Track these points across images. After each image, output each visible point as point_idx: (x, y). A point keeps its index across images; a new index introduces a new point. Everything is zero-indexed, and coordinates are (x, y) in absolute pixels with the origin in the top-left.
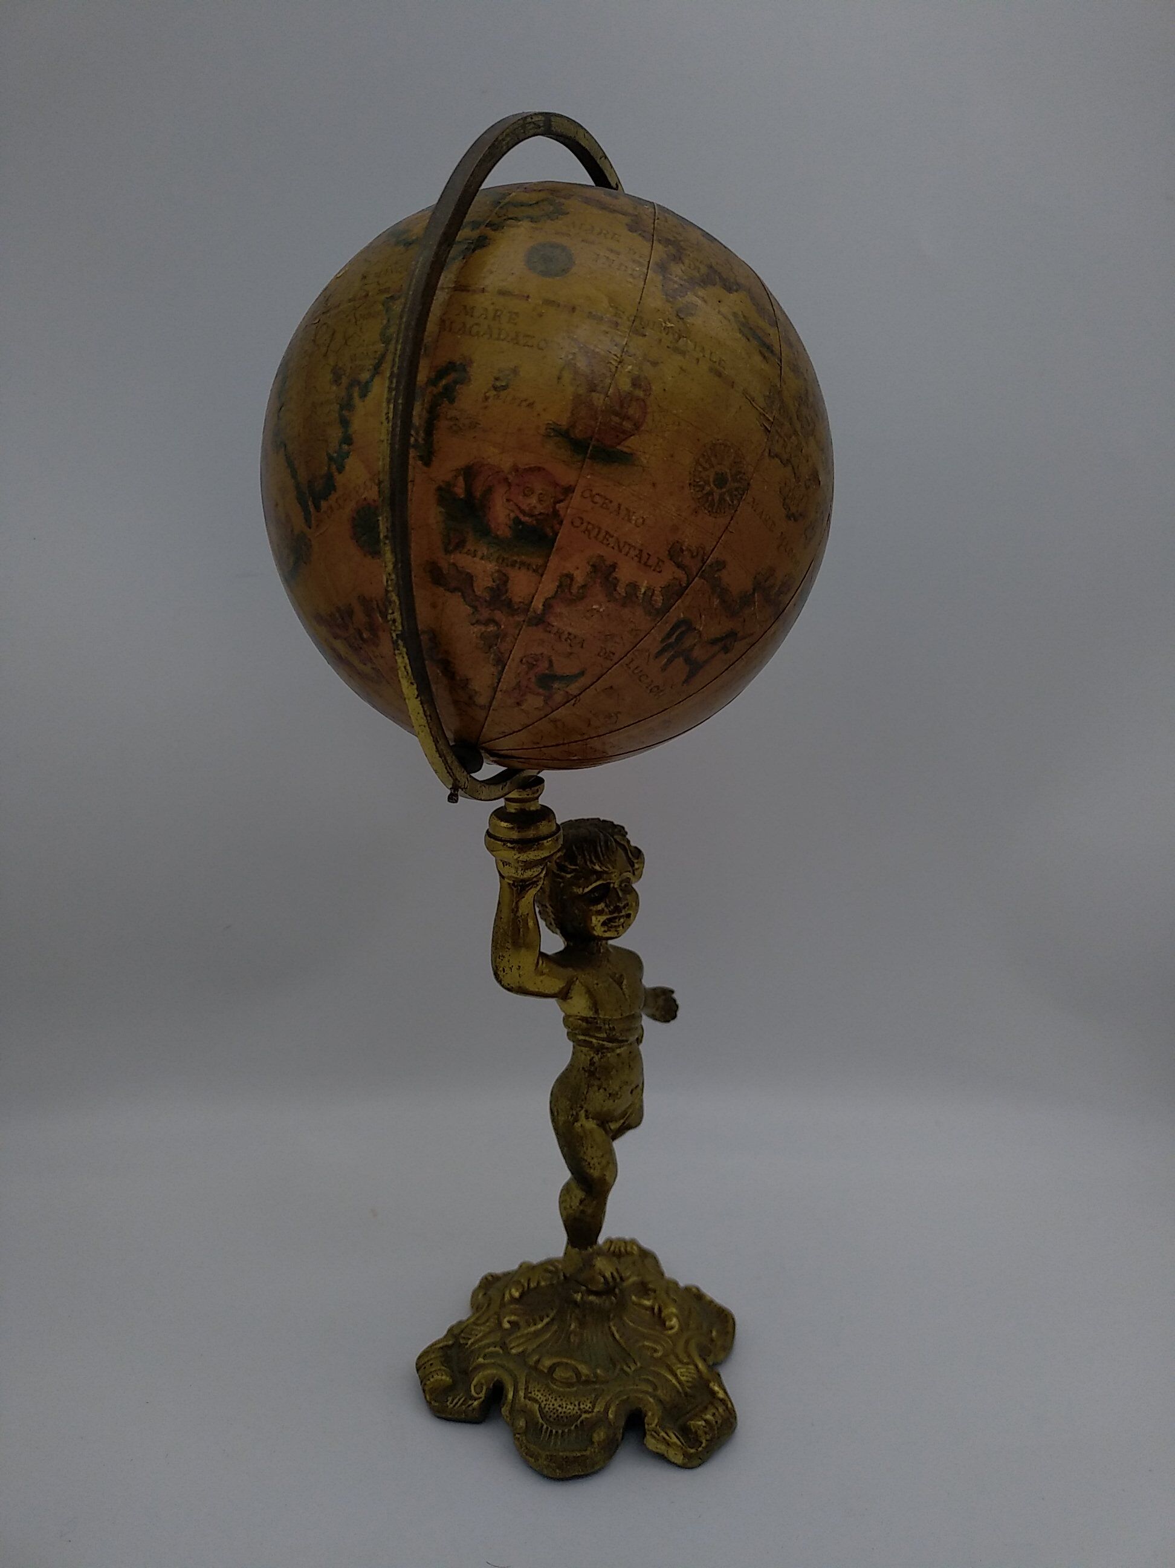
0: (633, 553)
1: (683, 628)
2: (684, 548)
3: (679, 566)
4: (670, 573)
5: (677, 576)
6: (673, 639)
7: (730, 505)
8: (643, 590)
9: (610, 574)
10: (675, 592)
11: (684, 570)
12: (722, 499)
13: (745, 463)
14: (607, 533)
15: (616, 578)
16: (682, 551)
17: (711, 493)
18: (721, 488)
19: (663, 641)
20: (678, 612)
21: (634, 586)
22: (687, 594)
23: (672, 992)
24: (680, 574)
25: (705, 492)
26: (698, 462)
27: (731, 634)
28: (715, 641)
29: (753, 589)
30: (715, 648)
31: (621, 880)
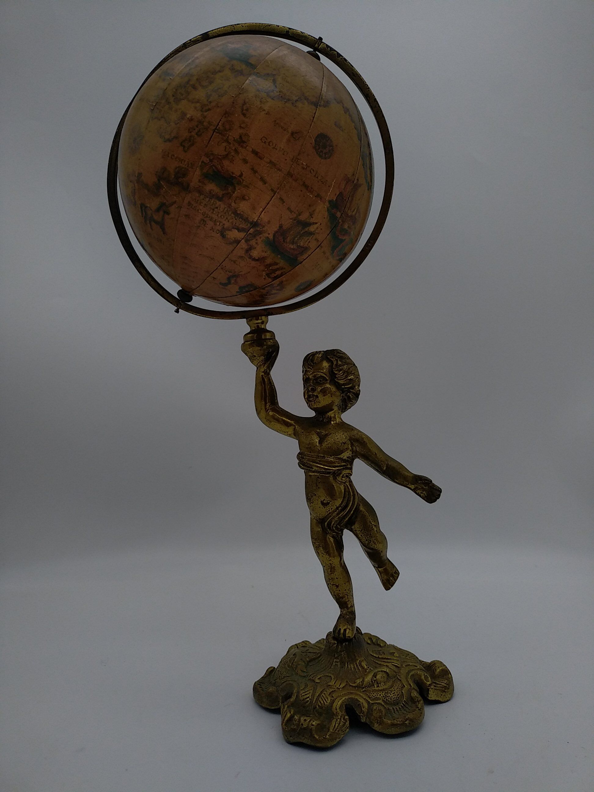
1: (143, 208)
19: (142, 216)
20: (138, 201)
22: (137, 192)
27: (162, 205)
28: (158, 210)
29: (159, 180)
30: (161, 213)
31: (315, 375)
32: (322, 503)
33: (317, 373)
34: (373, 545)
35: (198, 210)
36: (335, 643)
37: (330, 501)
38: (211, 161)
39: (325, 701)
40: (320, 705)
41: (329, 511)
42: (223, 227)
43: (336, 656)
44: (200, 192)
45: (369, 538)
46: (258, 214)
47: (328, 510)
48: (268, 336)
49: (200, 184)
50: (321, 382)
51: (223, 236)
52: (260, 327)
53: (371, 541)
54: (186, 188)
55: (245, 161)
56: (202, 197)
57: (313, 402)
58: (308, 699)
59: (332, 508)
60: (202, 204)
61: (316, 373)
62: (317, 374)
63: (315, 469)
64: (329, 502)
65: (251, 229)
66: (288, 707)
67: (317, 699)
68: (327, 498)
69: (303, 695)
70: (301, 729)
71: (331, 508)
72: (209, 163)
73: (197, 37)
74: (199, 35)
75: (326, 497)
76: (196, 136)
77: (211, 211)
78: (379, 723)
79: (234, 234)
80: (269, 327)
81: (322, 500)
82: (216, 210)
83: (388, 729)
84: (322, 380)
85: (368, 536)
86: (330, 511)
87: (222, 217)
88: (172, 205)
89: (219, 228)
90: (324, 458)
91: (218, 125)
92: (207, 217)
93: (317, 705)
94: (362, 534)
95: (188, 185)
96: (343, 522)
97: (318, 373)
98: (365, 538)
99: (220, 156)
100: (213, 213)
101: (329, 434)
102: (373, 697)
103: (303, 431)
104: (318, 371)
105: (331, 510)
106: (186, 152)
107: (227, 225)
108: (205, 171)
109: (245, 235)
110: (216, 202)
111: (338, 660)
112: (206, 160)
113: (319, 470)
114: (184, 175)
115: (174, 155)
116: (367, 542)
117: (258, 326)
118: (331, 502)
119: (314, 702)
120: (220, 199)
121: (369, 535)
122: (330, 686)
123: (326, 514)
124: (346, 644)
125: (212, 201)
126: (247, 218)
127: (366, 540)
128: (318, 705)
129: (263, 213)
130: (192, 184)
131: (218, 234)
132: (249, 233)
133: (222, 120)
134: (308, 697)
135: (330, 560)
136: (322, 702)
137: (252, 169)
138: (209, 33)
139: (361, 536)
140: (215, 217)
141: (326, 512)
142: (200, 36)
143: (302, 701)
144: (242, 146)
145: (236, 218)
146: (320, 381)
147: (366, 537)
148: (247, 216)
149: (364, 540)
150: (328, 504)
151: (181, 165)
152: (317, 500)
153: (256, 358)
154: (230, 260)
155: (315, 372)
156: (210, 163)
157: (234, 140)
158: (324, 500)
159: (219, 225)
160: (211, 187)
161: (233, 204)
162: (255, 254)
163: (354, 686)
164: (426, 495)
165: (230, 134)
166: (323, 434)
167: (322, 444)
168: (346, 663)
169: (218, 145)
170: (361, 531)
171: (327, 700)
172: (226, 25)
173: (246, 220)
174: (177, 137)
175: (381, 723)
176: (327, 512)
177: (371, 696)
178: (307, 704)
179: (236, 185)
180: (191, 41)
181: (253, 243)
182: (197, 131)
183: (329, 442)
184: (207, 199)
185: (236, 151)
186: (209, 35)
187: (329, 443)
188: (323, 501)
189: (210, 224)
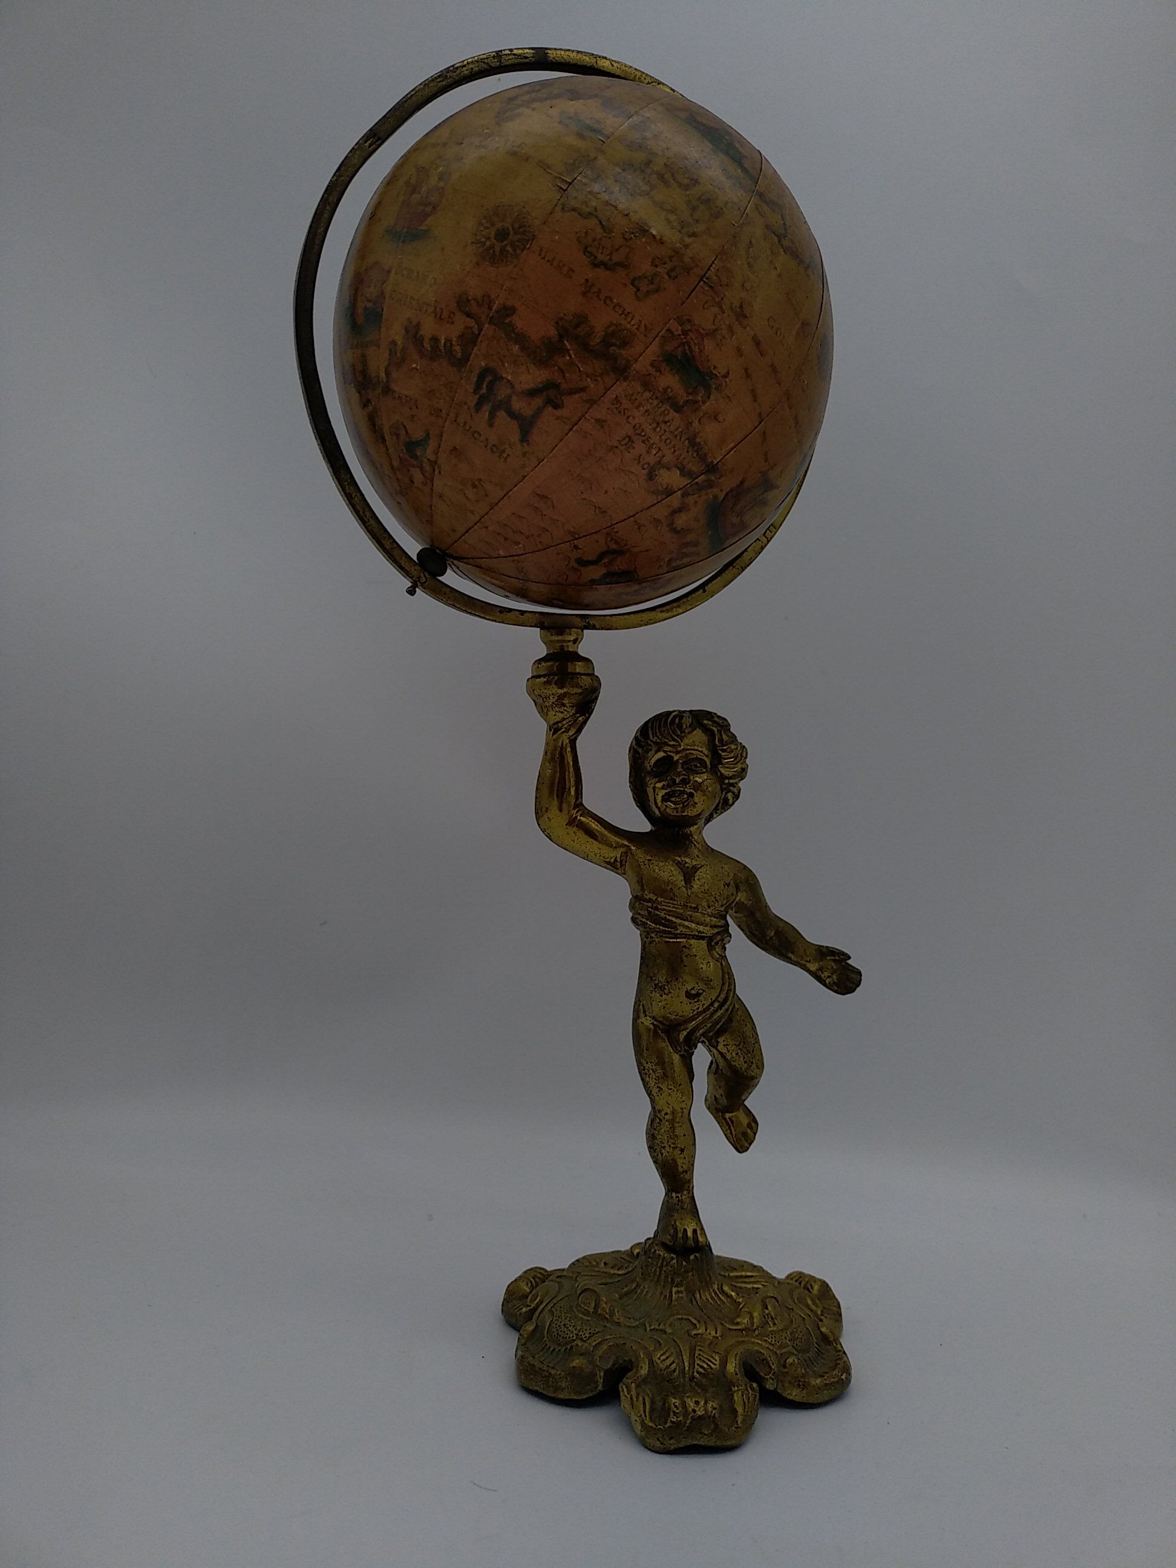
0: (431, 310)
1: (489, 378)
2: (470, 298)
3: (468, 315)
4: (461, 323)
5: (468, 325)
6: (484, 391)
7: (512, 254)
8: (443, 342)
9: (417, 333)
10: (469, 340)
11: (473, 318)
12: (503, 250)
13: (529, 218)
14: (411, 297)
15: (421, 336)
16: (468, 301)
17: (492, 247)
18: (502, 242)
19: (475, 392)
20: (478, 362)
21: (435, 339)
22: (481, 342)
23: (849, 958)
24: (471, 322)
25: (485, 247)
26: (480, 224)
27: (551, 385)
28: (532, 393)
29: (561, 336)
30: (538, 401)
31: (686, 754)
32: (688, 995)
33: (692, 752)
34: (755, 1071)
35: (629, 417)
36: (672, 1259)
37: (704, 991)
38: (685, 333)
39: (709, 1363)
40: (701, 1370)
41: (698, 1009)
42: (660, 461)
43: (677, 1280)
44: (646, 385)
45: (751, 1058)
46: (724, 452)
47: (695, 1008)
48: (579, 667)
49: (652, 370)
50: (697, 769)
51: (651, 476)
52: (566, 649)
53: (752, 1063)
54: (621, 371)
55: (739, 352)
56: (647, 394)
57: (681, 805)
58: (674, 1366)
59: (704, 1004)
60: (641, 408)
61: (688, 752)
62: (690, 753)
63: (682, 931)
64: (701, 991)
65: (703, 476)
66: (638, 1386)
67: (692, 1364)
68: (699, 984)
69: (664, 1360)
70: (694, 1420)
71: (702, 1003)
72: (680, 335)
73: (526, 51)
74: (529, 48)
75: (697, 983)
76: (666, 277)
77: (654, 425)
78: (802, 1387)
79: (672, 478)
80: (583, 650)
81: (689, 988)
82: (663, 426)
83: (817, 1394)
84: (699, 765)
85: (749, 1055)
86: (700, 1010)
87: (668, 441)
88: (575, 393)
89: (652, 459)
90: (696, 910)
91: (709, 269)
92: (640, 434)
93: (695, 1374)
94: (739, 1051)
95: (627, 367)
96: (714, 1029)
97: (694, 752)
98: (744, 1058)
99: (703, 329)
100: (654, 429)
101: (700, 866)
102: (776, 1342)
103: (649, 858)
104: (692, 747)
105: (701, 1006)
106: (638, 299)
107: (669, 457)
108: (669, 348)
109: (688, 484)
110: (668, 411)
111: (682, 1289)
112: (677, 329)
113: (687, 933)
114: (625, 344)
115: (611, 299)
116: (746, 1065)
117: (562, 647)
118: (704, 993)
119: (687, 1369)
120: (678, 409)
121: (751, 1052)
122: (699, 1336)
123: (691, 1015)
124: (695, 1256)
125: (663, 409)
126: (706, 455)
127: (745, 1062)
128: (698, 1372)
129: (733, 451)
130: (636, 366)
131: (644, 469)
132: (696, 481)
133: (715, 262)
134: (673, 1362)
135: (684, 1101)
136: (705, 1366)
137: (746, 370)
138: (549, 51)
139: (737, 1054)
140: (655, 439)
141: (692, 1011)
142: (532, 51)
143: (664, 1370)
144: (740, 323)
145: (690, 450)
146: (696, 766)
147: (746, 1057)
148: (707, 451)
149: (740, 1063)
150: (698, 995)
151: (623, 322)
152: (679, 988)
153: (565, 708)
154: (635, 521)
155: (689, 749)
156: (682, 337)
157: (731, 308)
158: (693, 989)
159: (655, 455)
160: (669, 381)
161: (696, 424)
162: (681, 521)
163: (740, 1330)
164: (835, 980)
165: (727, 294)
166: (687, 865)
167: (692, 884)
168: (697, 1292)
169: (704, 307)
170: (739, 1045)
171: (714, 1361)
172: (583, 50)
173: (703, 458)
174: (626, 265)
175: (803, 1386)
176: (694, 1011)
177: (773, 1342)
178: (675, 1374)
179: (713, 390)
180: (513, 53)
181: (690, 500)
182: (669, 268)
183: (703, 881)
184: (655, 402)
185: (730, 328)
186: (548, 55)
187: (705, 883)
188: (690, 990)
189: (640, 448)
